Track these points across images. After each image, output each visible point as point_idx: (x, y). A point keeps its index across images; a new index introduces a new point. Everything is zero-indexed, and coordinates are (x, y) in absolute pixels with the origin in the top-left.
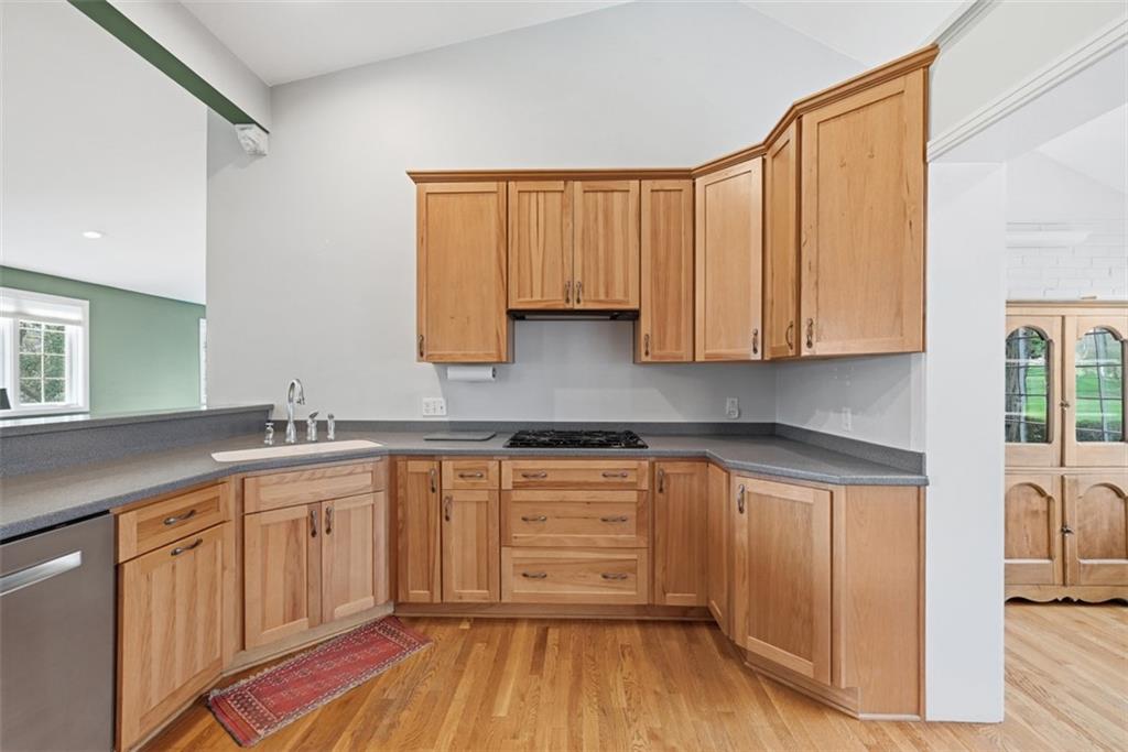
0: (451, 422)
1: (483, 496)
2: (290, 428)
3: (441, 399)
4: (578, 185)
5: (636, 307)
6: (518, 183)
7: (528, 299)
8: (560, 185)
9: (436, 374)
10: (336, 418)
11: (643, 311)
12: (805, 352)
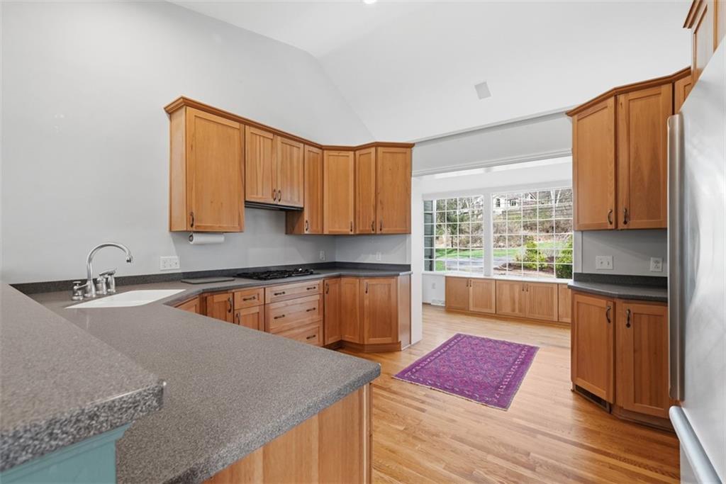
0: (184, 273)
1: (256, 310)
2: (90, 284)
3: (176, 257)
4: (279, 138)
5: (302, 206)
6: (252, 128)
7: (255, 196)
8: (270, 136)
9: (171, 239)
10: (115, 275)
11: (305, 209)
12: (378, 232)
